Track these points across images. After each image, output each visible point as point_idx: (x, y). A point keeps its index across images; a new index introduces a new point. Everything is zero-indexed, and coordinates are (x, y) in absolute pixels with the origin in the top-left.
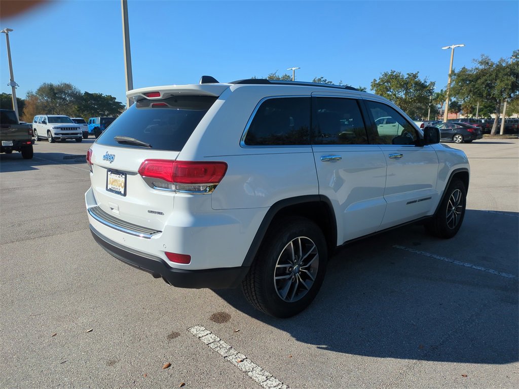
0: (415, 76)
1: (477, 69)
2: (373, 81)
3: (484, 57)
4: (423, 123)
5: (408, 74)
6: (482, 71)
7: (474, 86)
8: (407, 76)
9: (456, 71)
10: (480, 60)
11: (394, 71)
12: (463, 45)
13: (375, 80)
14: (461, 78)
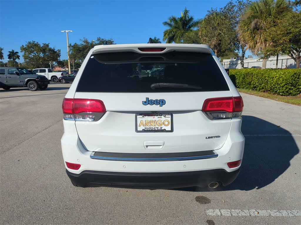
0: (48, 45)
1: (82, 45)
2: (21, 46)
3: (85, 39)
4: (62, 73)
5: (43, 44)
6: (85, 46)
7: (83, 53)
8: (43, 45)
9: (72, 45)
10: (84, 40)
11: (35, 42)
12: (72, 31)
13: (23, 46)
14: (76, 49)
